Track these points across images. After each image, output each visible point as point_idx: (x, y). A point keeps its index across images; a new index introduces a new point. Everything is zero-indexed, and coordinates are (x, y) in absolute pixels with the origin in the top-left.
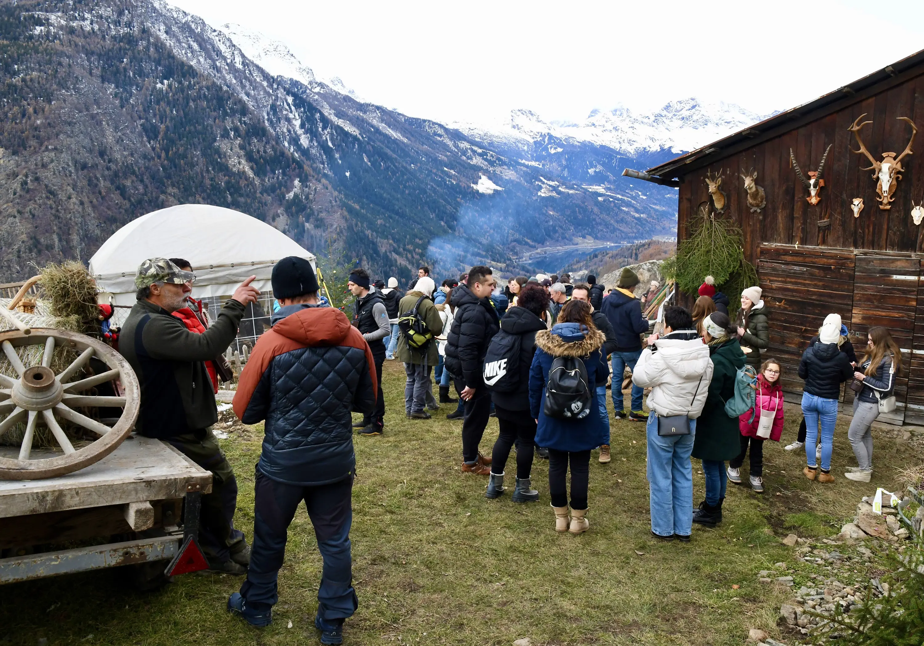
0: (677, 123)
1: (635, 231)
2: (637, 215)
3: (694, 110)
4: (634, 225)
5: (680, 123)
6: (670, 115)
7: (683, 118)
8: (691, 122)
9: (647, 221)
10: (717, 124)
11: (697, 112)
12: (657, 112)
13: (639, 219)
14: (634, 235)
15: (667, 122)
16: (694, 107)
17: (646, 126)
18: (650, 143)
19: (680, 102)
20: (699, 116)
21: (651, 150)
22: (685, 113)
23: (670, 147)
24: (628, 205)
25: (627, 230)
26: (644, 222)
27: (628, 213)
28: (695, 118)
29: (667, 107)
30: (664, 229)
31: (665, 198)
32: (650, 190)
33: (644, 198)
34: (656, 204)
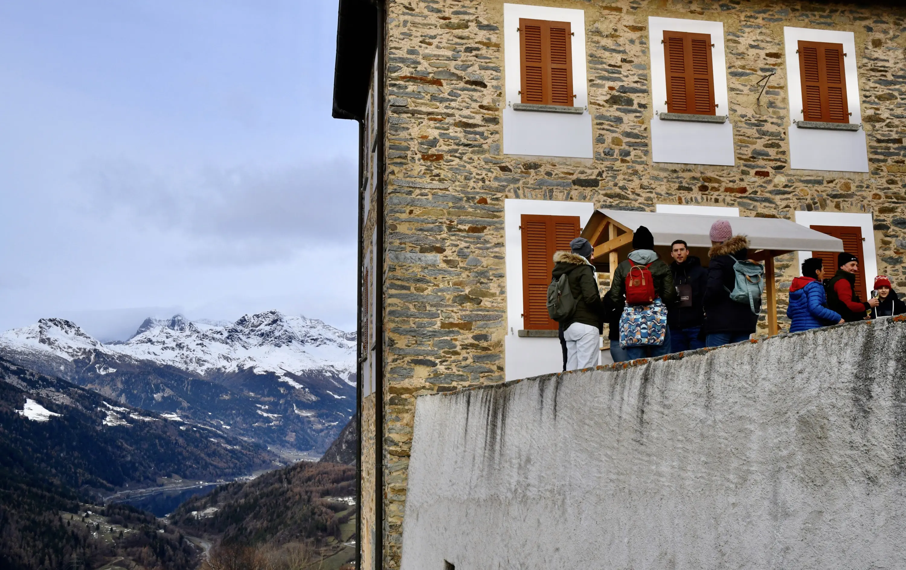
0: (255, 340)
1: (232, 465)
2: (229, 447)
3: (274, 325)
4: (229, 458)
5: (260, 339)
6: (247, 331)
7: (262, 335)
8: (272, 338)
9: (242, 454)
10: (302, 341)
11: (279, 328)
12: (231, 326)
13: (232, 451)
14: (231, 470)
15: (244, 338)
16: (275, 322)
17: (218, 343)
18: (224, 363)
19: (258, 316)
20: (282, 332)
21: (227, 371)
22: (264, 328)
23: (251, 368)
24: (216, 436)
25: (222, 465)
26: (239, 455)
27: (218, 444)
28: (277, 334)
29: (242, 322)
30: (264, 462)
31: (253, 427)
32: (233, 419)
33: (228, 427)
34: (243, 435)
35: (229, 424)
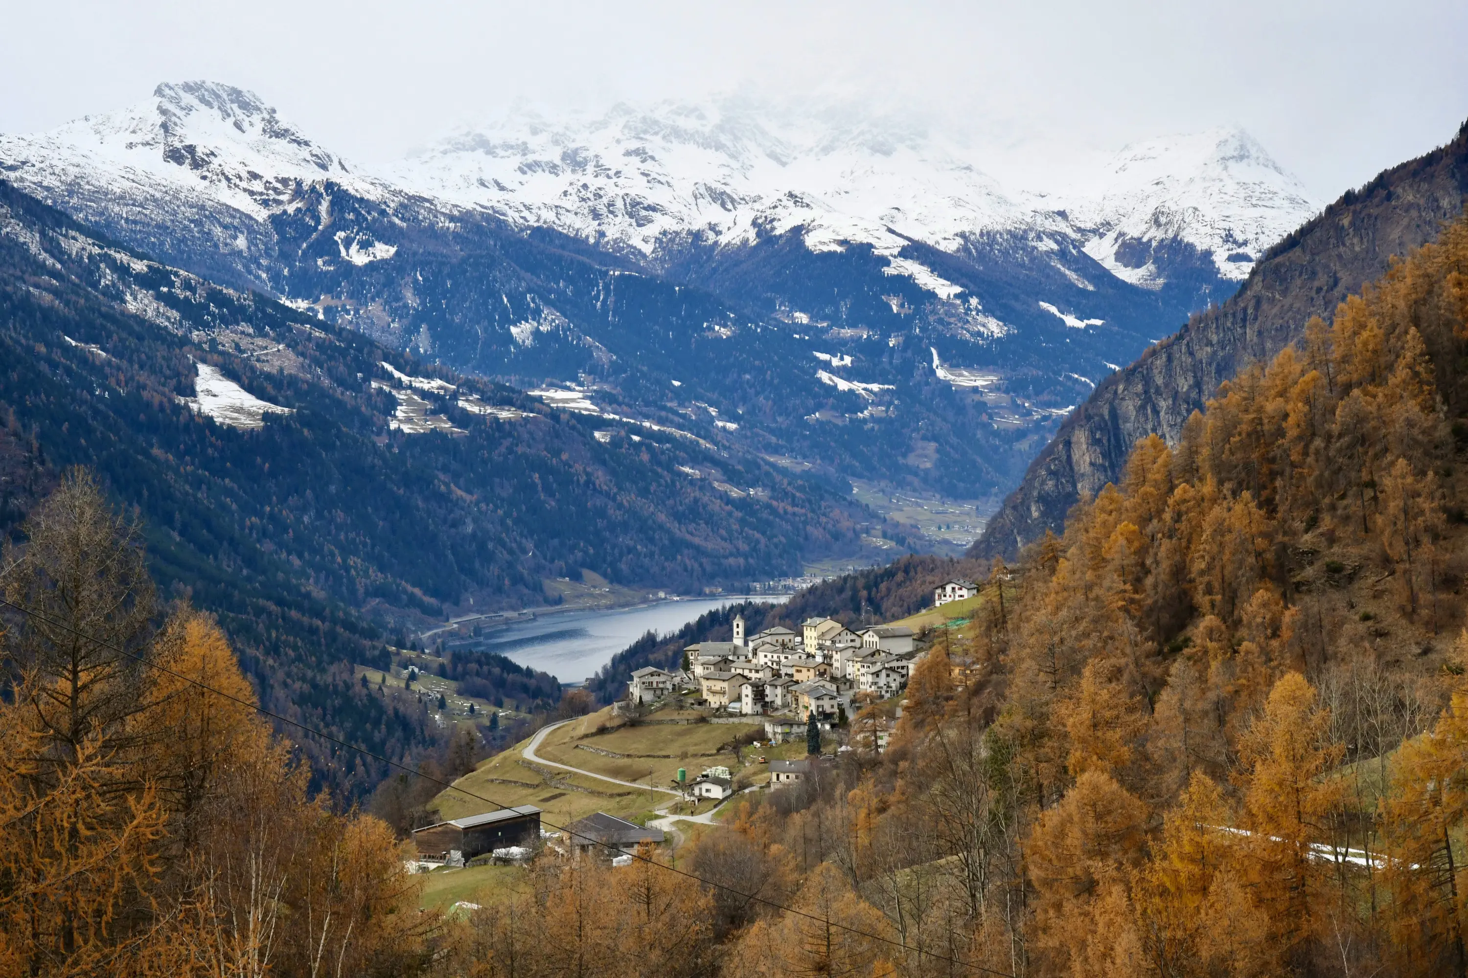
1: (744, 547)
2: (735, 493)
4: (736, 527)
9: (774, 511)
13: (744, 504)
17: (691, 147)
18: (712, 213)
21: (723, 240)
23: (798, 231)
24: (697, 457)
26: (765, 515)
27: (703, 484)
30: (837, 536)
31: (806, 425)
32: (744, 400)
33: (732, 426)
34: (776, 450)
35: (734, 418)
